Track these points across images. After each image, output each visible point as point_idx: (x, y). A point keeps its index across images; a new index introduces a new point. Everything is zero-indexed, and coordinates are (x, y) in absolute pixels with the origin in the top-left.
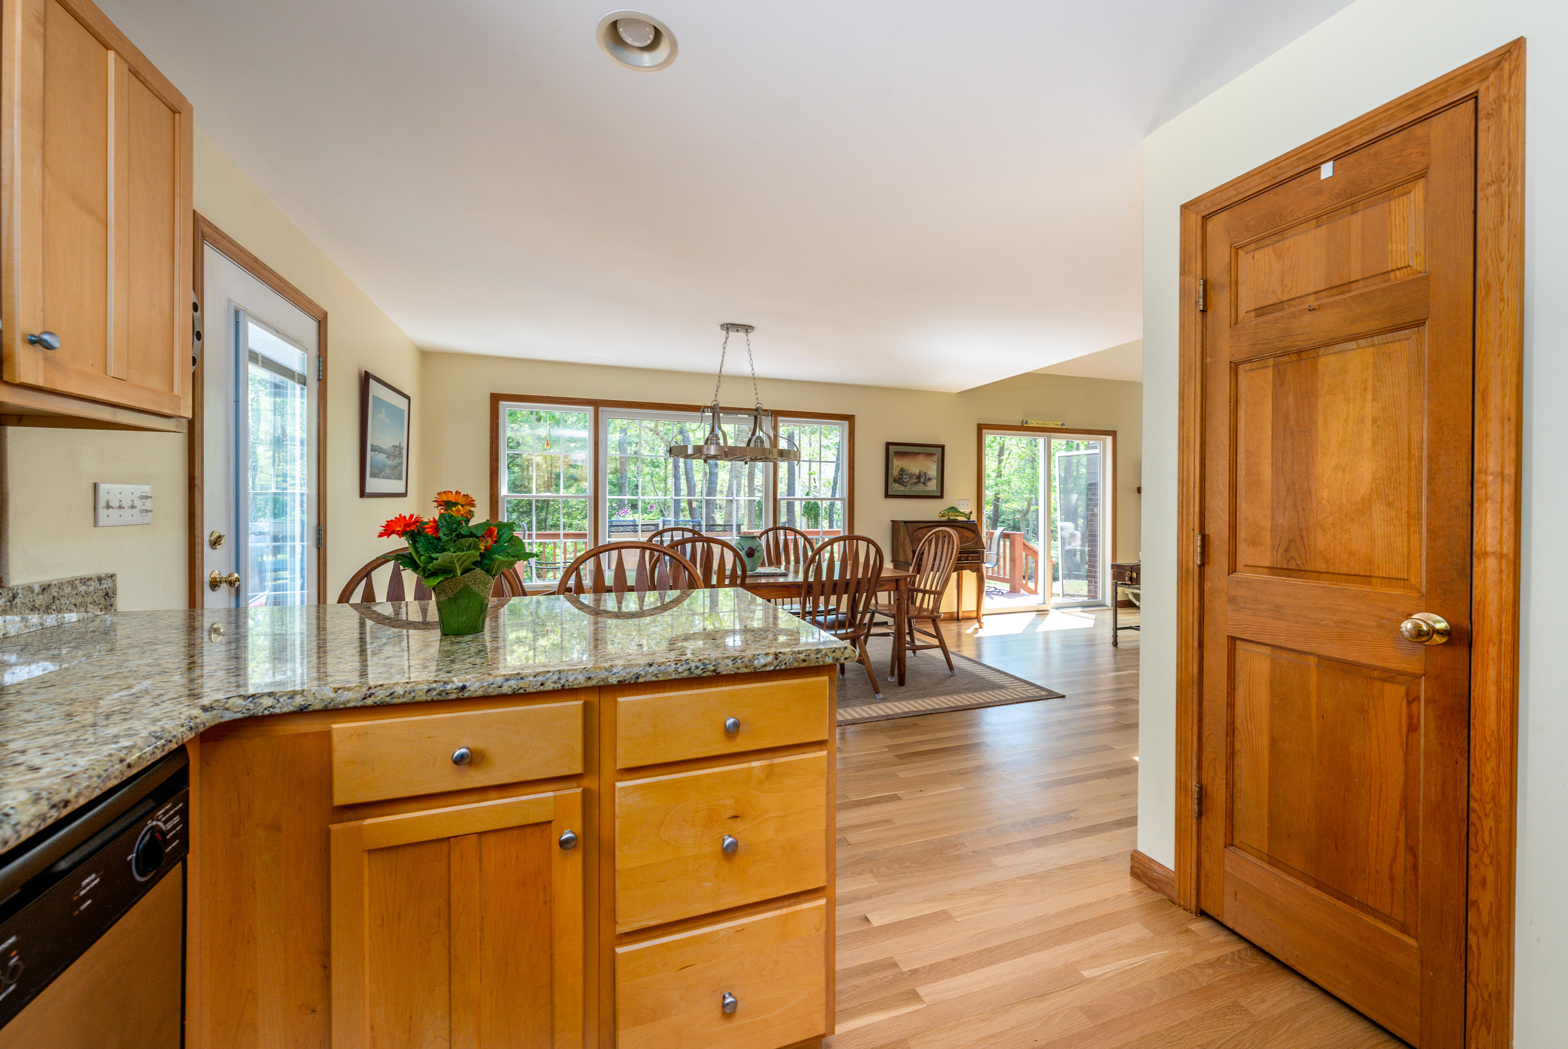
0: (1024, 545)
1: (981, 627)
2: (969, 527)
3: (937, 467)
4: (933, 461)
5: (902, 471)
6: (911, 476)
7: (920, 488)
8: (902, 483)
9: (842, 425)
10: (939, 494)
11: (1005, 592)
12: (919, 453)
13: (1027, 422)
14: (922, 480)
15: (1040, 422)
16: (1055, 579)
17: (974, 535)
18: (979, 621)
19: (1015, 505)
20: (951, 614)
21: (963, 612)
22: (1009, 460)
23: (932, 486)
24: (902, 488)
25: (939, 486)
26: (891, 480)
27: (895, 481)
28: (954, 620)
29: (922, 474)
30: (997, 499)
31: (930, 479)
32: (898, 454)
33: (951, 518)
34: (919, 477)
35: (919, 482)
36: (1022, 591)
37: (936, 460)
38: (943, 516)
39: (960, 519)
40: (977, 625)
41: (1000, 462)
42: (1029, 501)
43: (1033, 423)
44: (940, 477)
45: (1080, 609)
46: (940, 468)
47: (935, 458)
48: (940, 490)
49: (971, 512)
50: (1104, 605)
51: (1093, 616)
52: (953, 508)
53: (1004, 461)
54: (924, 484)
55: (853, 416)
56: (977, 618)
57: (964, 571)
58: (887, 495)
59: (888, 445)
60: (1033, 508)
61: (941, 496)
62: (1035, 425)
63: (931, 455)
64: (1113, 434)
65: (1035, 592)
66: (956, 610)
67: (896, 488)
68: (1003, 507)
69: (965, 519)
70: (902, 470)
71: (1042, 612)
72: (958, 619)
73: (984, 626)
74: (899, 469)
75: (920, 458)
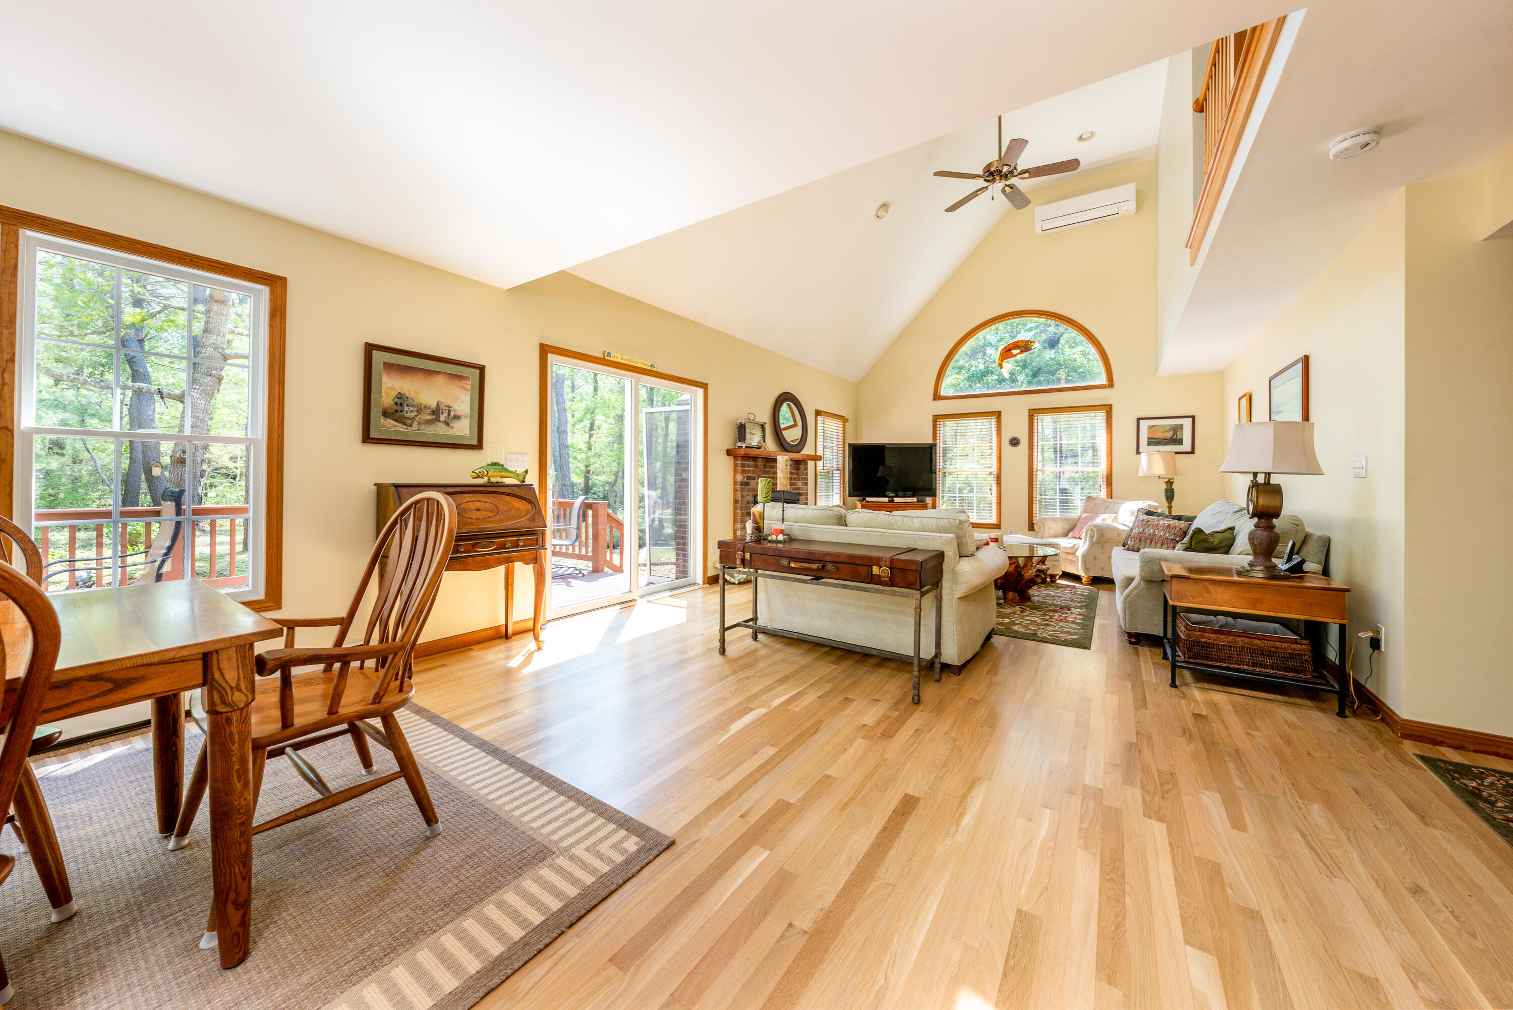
0: (608, 515)
1: (539, 649)
2: (522, 494)
3: (472, 400)
4: (464, 388)
5: (401, 400)
6: (420, 409)
7: (439, 431)
8: (401, 420)
9: (258, 293)
10: (475, 442)
11: (585, 572)
12: (437, 373)
13: (609, 354)
14: (442, 418)
15: (626, 357)
16: (641, 546)
17: (529, 506)
18: (536, 638)
19: (603, 478)
20: (496, 628)
21: (515, 623)
22: (599, 435)
23: (463, 429)
24: (400, 428)
25: (476, 429)
26: (375, 413)
27: (386, 414)
28: (501, 638)
29: (442, 407)
30: (588, 472)
31: (457, 417)
32: (390, 367)
33: (493, 480)
34: (436, 412)
35: (438, 420)
36: (606, 569)
37: (469, 387)
38: (478, 477)
39: (508, 481)
40: (533, 645)
41: (591, 436)
42: (616, 475)
43: (617, 357)
44: (476, 415)
45: (668, 593)
46: (477, 401)
47: (468, 384)
48: (476, 436)
49: (526, 472)
50: (694, 584)
51: (684, 603)
52: (495, 464)
53: (595, 435)
54: (448, 424)
55: (283, 280)
56: (532, 630)
57: (516, 564)
58: (367, 438)
59: (370, 348)
60: (619, 481)
61: (479, 446)
62: (619, 360)
63: (460, 377)
64: (704, 386)
65: (619, 570)
66: (503, 623)
67: (386, 426)
68: (594, 479)
69: (517, 482)
70: (400, 396)
71: (627, 604)
72: (507, 636)
73: (545, 646)
74: (394, 394)
75: (440, 381)
